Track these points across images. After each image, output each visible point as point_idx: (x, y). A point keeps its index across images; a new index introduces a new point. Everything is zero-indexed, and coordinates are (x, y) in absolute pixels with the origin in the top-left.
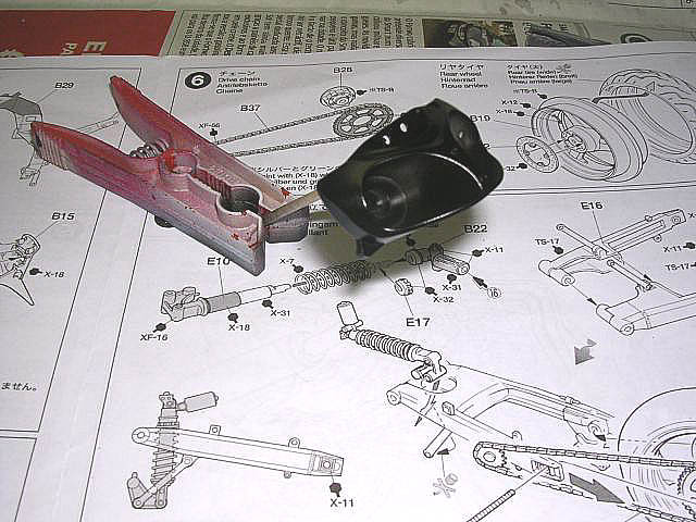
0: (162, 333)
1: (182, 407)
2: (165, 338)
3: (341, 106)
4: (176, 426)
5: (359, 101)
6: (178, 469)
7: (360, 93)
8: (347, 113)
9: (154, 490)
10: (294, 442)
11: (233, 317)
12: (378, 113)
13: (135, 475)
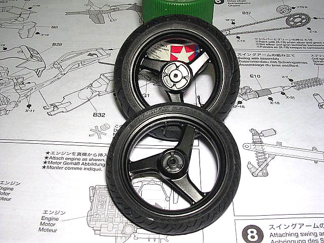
0: (242, 105)
1: (261, 135)
2: (243, 107)
3: (286, 13)
4: (261, 143)
5: (293, 12)
6: (268, 160)
7: (294, 8)
8: (290, 16)
9: (260, 169)
10: (314, 149)
11: (270, 99)
12: (303, 17)
13: (249, 163)
